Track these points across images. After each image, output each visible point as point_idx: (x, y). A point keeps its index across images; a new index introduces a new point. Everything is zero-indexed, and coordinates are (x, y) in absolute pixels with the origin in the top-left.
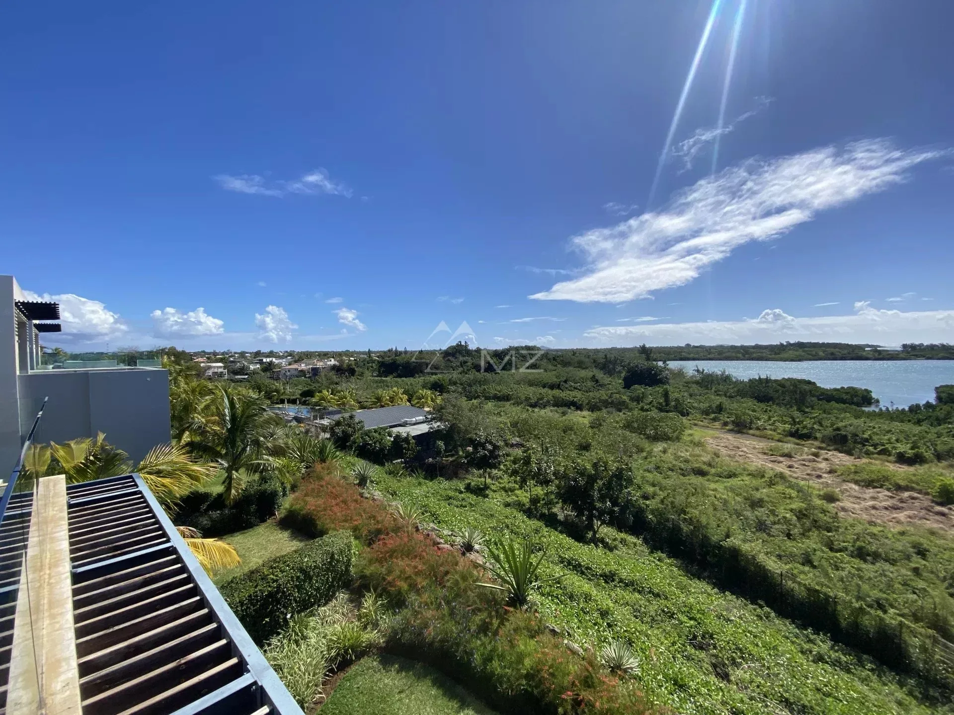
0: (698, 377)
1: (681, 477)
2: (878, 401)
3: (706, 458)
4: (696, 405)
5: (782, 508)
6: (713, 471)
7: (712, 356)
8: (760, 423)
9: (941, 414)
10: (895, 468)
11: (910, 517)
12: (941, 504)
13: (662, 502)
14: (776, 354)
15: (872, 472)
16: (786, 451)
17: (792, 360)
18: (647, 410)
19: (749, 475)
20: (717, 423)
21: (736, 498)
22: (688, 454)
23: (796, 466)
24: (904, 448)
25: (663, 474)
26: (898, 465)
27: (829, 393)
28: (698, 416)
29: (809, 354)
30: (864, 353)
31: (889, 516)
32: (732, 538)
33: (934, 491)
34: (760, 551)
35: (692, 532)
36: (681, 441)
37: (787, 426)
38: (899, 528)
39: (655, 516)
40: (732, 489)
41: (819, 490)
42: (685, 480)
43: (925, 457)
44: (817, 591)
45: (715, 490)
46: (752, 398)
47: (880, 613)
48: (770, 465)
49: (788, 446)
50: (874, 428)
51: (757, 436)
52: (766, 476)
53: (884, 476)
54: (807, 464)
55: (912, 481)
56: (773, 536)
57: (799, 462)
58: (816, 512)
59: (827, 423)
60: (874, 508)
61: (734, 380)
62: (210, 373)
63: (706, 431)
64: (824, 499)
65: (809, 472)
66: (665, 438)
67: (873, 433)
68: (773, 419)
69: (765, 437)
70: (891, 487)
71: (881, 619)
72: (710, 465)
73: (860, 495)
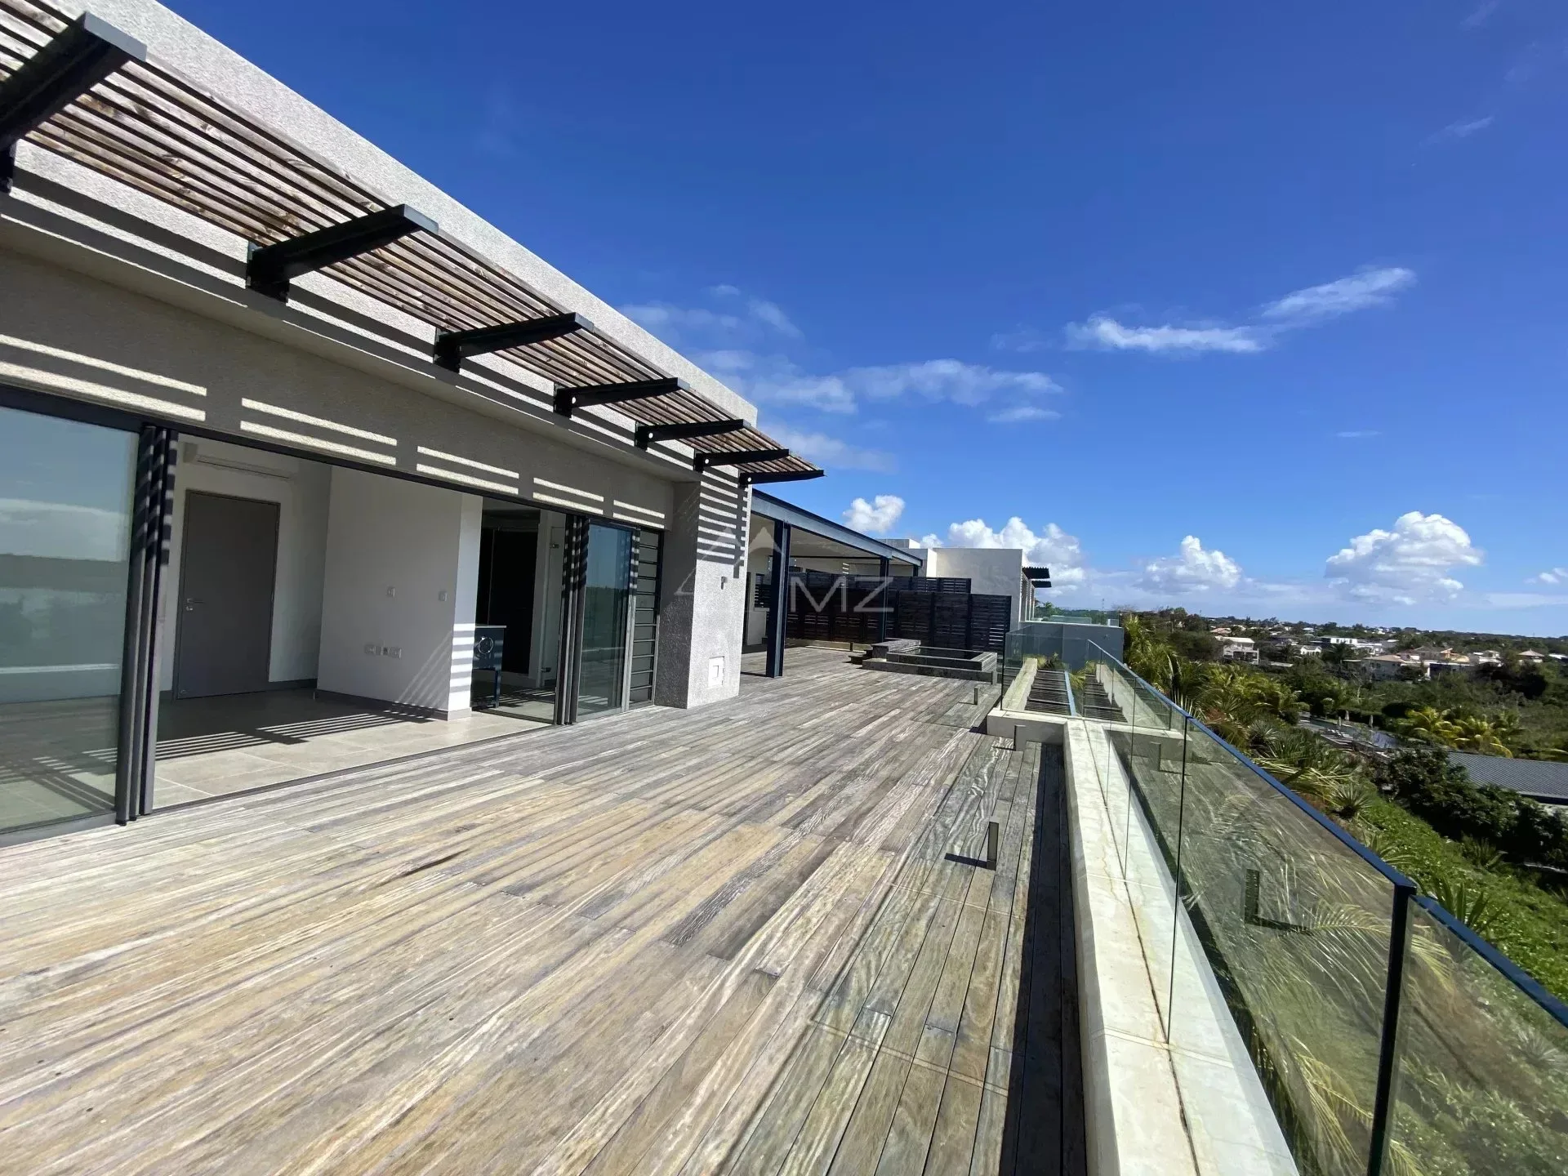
62: (1228, 651)
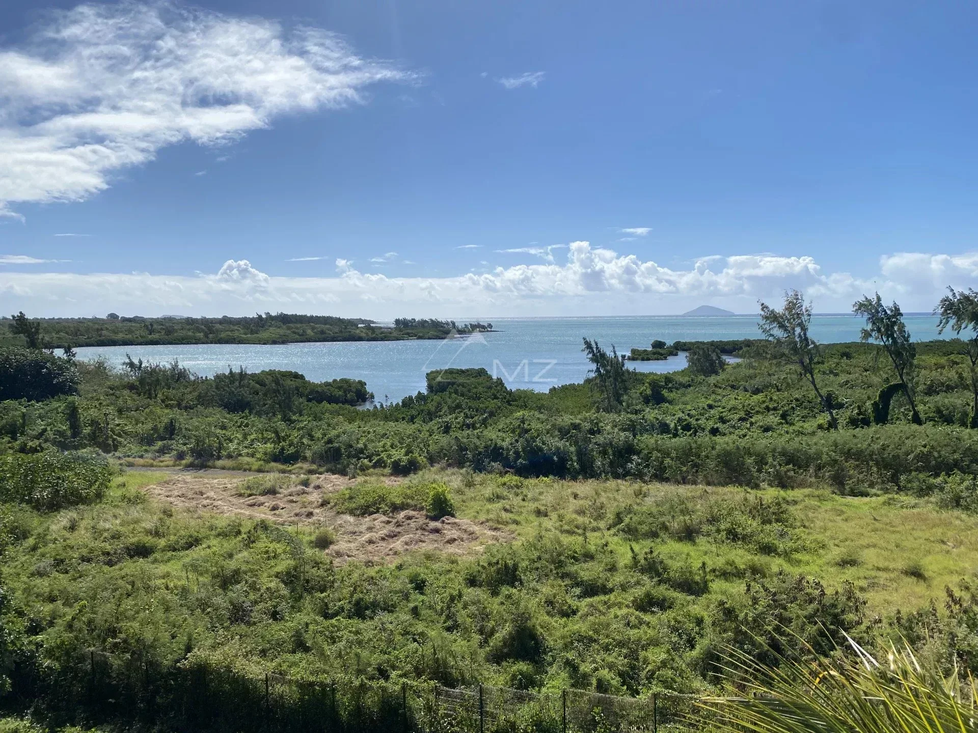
0: (133, 377)
1: (106, 568)
2: (372, 396)
3: (149, 523)
4: (129, 428)
5: (265, 575)
6: (162, 542)
7: (155, 336)
8: (232, 447)
9: (431, 406)
10: (391, 483)
11: (406, 544)
12: (435, 518)
13: (70, 627)
14: (252, 332)
15: (367, 493)
16: (268, 485)
17: (274, 342)
18: (34, 450)
19: (219, 535)
20: (167, 457)
21: (201, 579)
22: (118, 522)
23: (282, 505)
24: (398, 454)
25: (72, 572)
26: (393, 478)
27: (319, 389)
28: (135, 448)
29: (294, 333)
30: (358, 331)
31: (386, 548)
32: (196, 650)
33: (427, 504)
34: (236, 656)
35: (129, 665)
36: (104, 500)
37: (269, 445)
38: (397, 561)
39: (58, 659)
40: (194, 567)
41: (310, 534)
42: (114, 571)
43: (418, 462)
44: (312, 684)
45: (167, 575)
46: (220, 406)
47: (382, 682)
48: (247, 513)
49: (270, 479)
50: (369, 433)
51: (229, 469)
52: (243, 530)
53: (380, 496)
54: (294, 498)
55: (407, 496)
56: (255, 623)
57: (285, 499)
58: (307, 567)
59: (318, 434)
60: (371, 542)
61: (192, 378)
63: (149, 473)
64: (316, 546)
65: (297, 511)
66: (75, 499)
67: (368, 440)
68: (250, 438)
69: (238, 468)
70: (387, 508)
71: (384, 689)
72: (157, 534)
73: (356, 529)
